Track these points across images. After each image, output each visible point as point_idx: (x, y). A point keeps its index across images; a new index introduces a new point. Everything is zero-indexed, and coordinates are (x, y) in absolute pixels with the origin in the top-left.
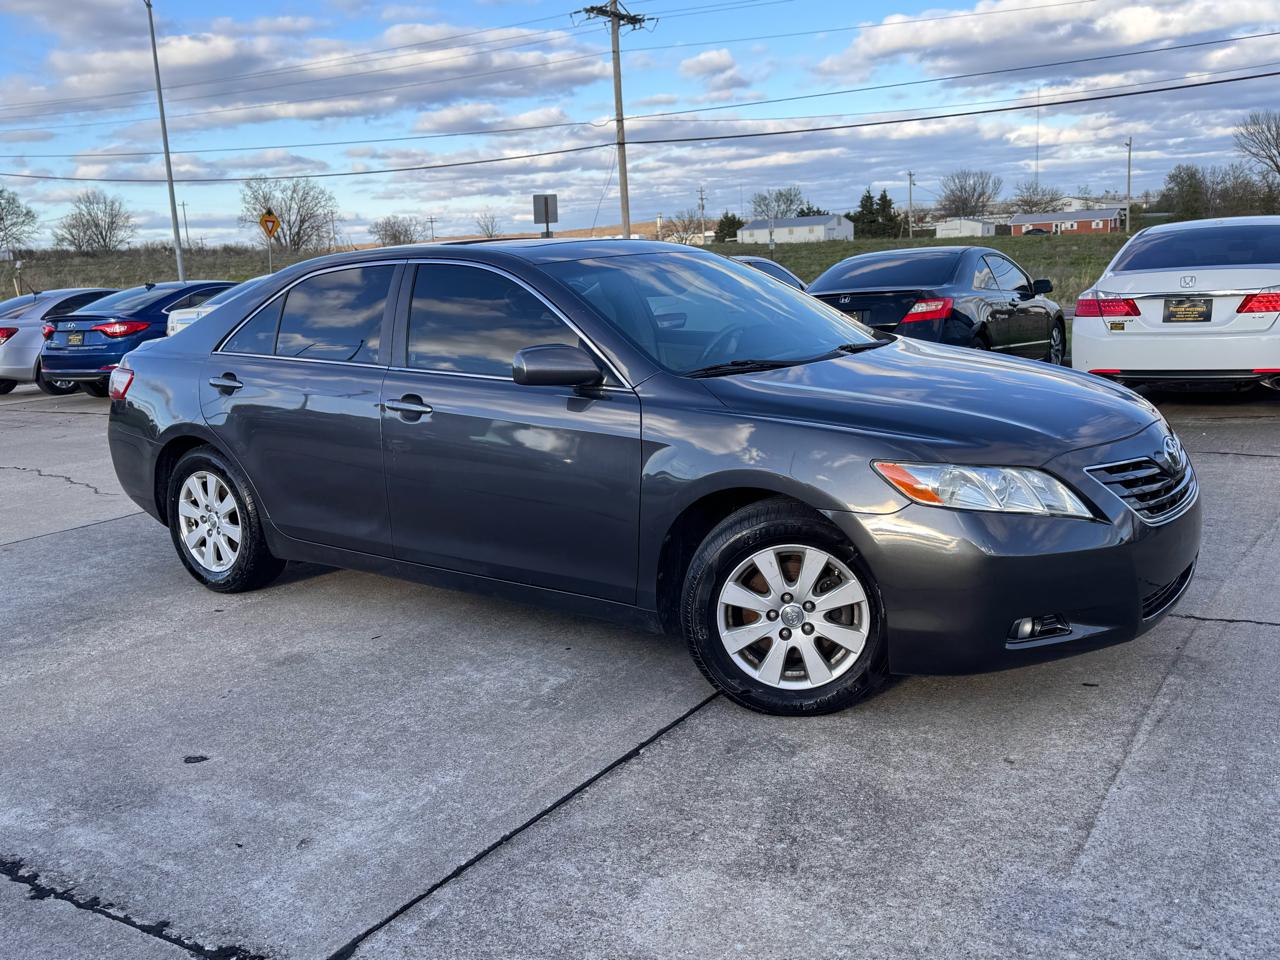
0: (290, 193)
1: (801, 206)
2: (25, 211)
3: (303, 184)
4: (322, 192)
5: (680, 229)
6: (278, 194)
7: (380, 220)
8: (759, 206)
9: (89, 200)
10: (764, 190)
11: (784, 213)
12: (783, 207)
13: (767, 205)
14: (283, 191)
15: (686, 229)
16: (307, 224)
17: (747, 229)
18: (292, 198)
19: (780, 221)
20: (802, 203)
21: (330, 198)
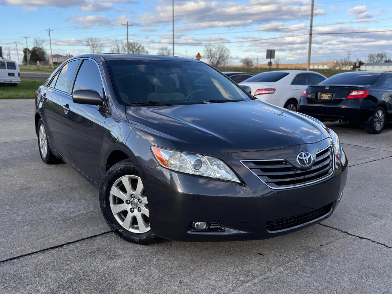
0: (217, 49)
1: (386, 59)
2: (146, 51)
3: (221, 46)
4: (227, 49)
5: (341, 65)
6: (214, 49)
7: (244, 58)
8: (370, 58)
9: (162, 49)
10: (373, 53)
11: (379, 61)
12: (379, 59)
13: (373, 58)
14: (216, 48)
15: (343, 65)
16: (221, 59)
17: (364, 65)
18: (218, 51)
19: (377, 63)
20: (386, 58)
21: (229, 51)
